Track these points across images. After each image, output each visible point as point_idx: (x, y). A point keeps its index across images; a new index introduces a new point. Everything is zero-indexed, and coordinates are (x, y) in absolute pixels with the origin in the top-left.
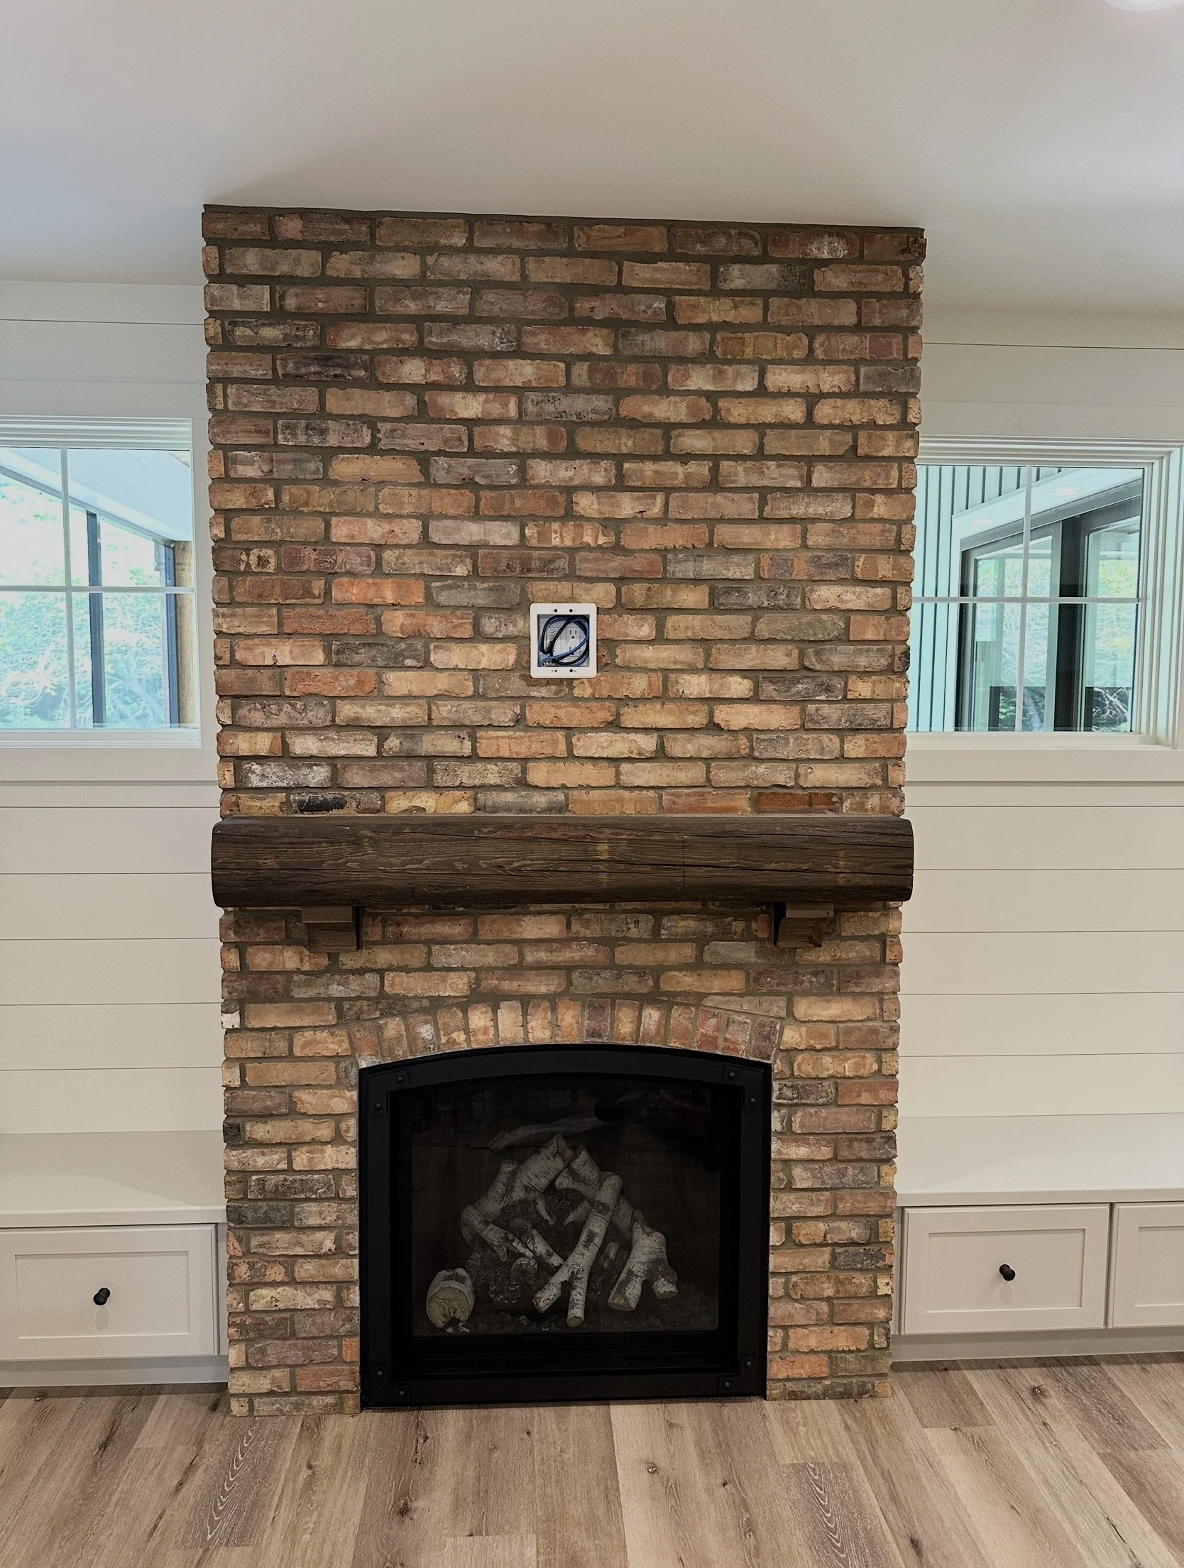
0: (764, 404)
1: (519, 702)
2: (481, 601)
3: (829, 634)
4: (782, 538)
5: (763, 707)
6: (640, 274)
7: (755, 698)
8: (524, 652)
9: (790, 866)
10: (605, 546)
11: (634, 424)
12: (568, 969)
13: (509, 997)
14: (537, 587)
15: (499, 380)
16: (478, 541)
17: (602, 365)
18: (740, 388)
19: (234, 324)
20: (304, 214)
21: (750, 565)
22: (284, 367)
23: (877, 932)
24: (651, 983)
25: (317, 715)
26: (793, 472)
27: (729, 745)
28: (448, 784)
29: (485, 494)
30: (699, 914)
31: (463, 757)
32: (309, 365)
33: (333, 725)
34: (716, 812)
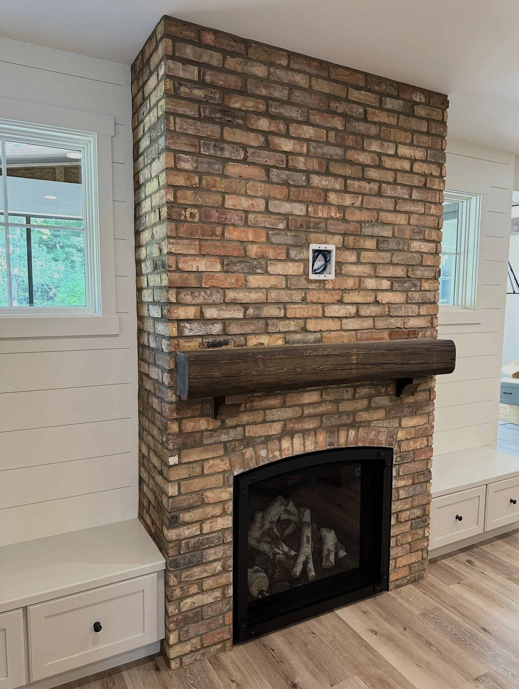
0: (397, 161)
1: (304, 291)
2: (289, 242)
3: (416, 262)
4: (401, 219)
5: (394, 293)
6: (355, 95)
7: (391, 290)
8: (306, 267)
10: (339, 218)
11: (352, 163)
12: (321, 415)
13: (297, 432)
14: (313, 236)
15: (300, 134)
16: (289, 212)
17: (340, 134)
18: (389, 153)
19: (180, 84)
20: (216, 32)
21: (390, 230)
22: (205, 112)
23: (428, 388)
24: (352, 418)
25: (217, 297)
26: (406, 191)
27: (382, 310)
28: (274, 331)
29: (292, 189)
30: (370, 386)
31: (280, 318)
32: (216, 113)
33: (225, 303)
34: (376, 340)
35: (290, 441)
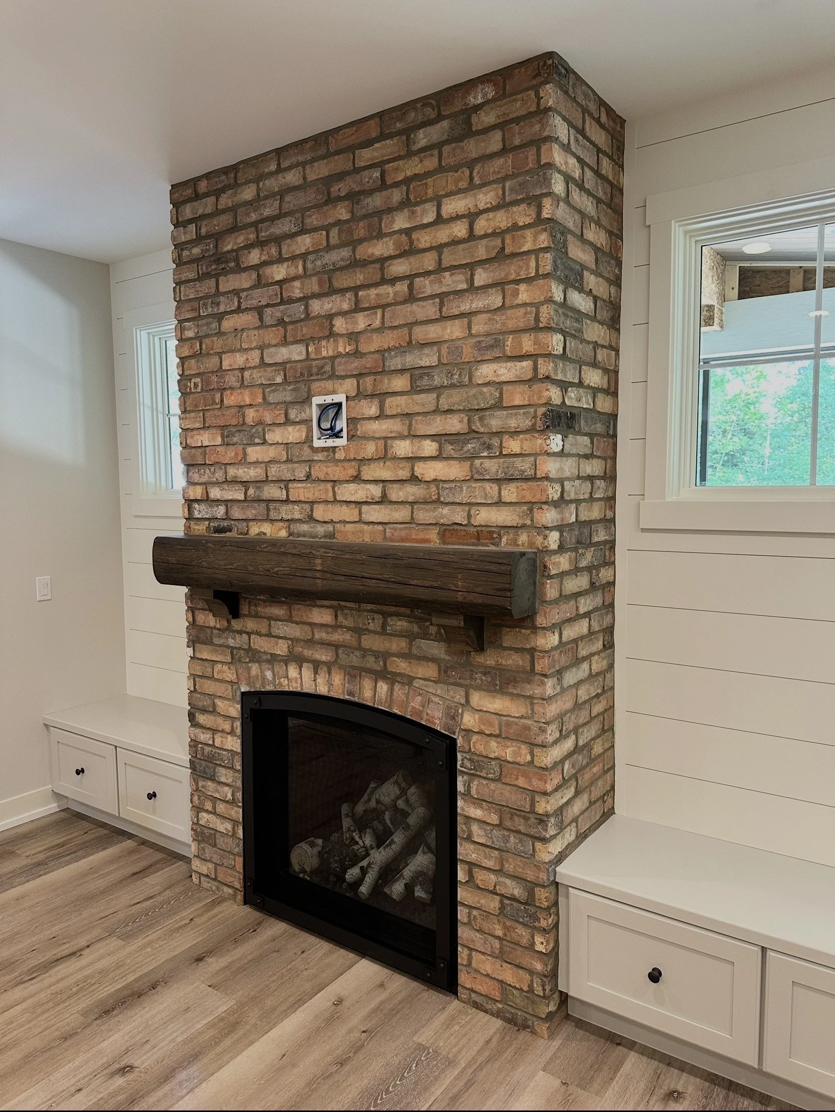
0: (440, 229)
1: (308, 464)
2: (288, 399)
3: (488, 403)
4: (454, 330)
5: (445, 463)
6: (366, 156)
7: (438, 457)
8: (310, 430)
9: (427, 583)
10: (350, 352)
11: (364, 263)
12: (336, 646)
13: (308, 661)
14: (315, 386)
15: (294, 251)
16: (287, 359)
17: (346, 227)
18: (425, 221)
19: (182, 250)
20: (208, 176)
21: (435, 354)
22: (202, 269)
23: (528, 646)
24: (381, 663)
25: (219, 475)
26: (461, 277)
27: (425, 492)
28: (276, 518)
29: (290, 327)
30: (410, 617)
31: (282, 501)
32: (212, 265)
33: (226, 481)
34: (417, 543)
35: (298, 670)
